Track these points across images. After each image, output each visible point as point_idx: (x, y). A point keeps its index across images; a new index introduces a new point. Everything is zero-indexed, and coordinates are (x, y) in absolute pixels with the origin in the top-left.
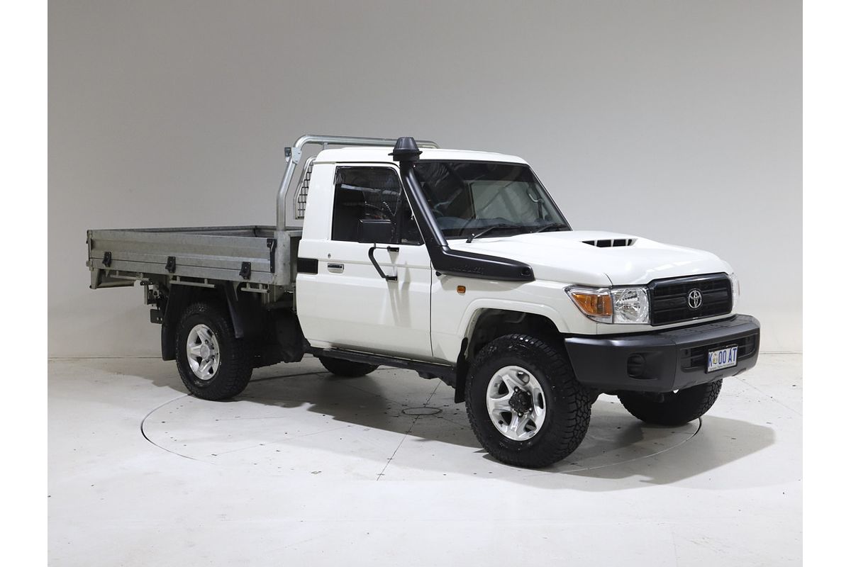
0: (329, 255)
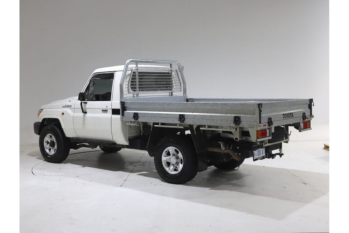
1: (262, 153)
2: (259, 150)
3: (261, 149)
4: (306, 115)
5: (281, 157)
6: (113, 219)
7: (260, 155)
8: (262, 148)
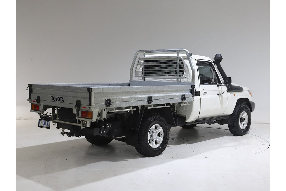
0: (203, 89)
1: (47, 125)
2: (44, 121)
3: (46, 121)
4: (81, 104)
5: (63, 136)
6: (170, 186)
7: (45, 125)
8: (48, 121)
